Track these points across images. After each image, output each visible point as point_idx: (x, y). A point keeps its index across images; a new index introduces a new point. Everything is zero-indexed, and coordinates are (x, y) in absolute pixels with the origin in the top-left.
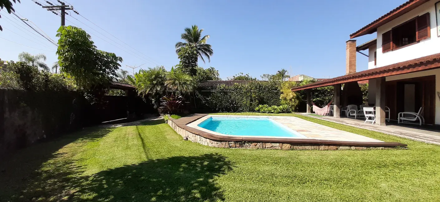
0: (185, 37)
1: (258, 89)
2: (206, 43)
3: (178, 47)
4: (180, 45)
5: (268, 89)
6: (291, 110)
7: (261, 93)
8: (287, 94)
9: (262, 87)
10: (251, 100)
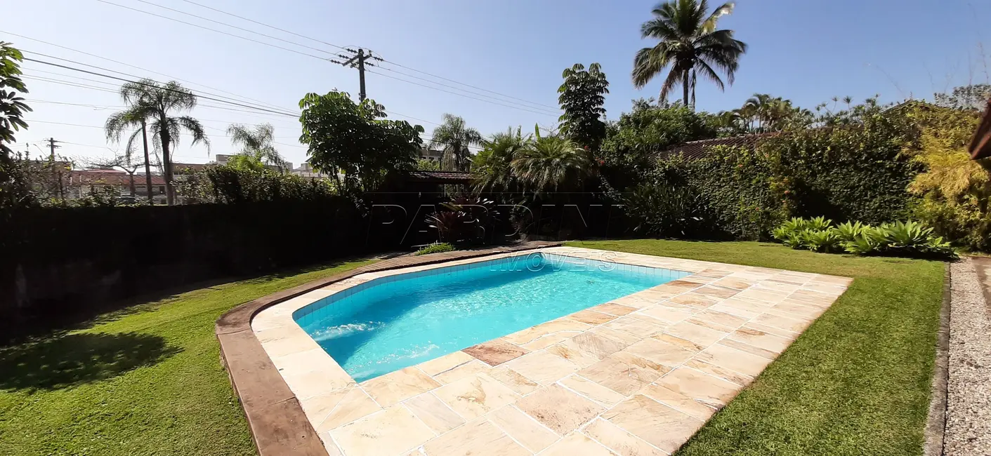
0: (658, 29)
1: (803, 158)
2: (717, 28)
5: (852, 154)
6: (939, 243)
7: (814, 175)
8: (943, 174)
9: (824, 149)
10: (771, 202)
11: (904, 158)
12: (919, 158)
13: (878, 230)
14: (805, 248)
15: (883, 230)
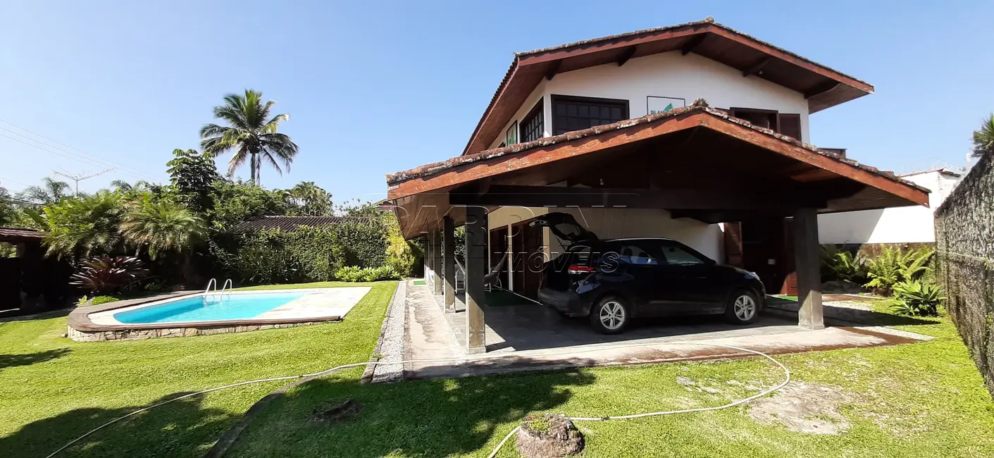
2: (278, 131)
3: (206, 136)
4: (211, 132)
5: (367, 236)
6: (396, 274)
7: (351, 245)
8: (396, 246)
9: (355, 233)
10: (332, 259)
11: (384, 239)
12: (389, 240)
13: (377, 270)
14: (351, 281)
15: (379, 270)
